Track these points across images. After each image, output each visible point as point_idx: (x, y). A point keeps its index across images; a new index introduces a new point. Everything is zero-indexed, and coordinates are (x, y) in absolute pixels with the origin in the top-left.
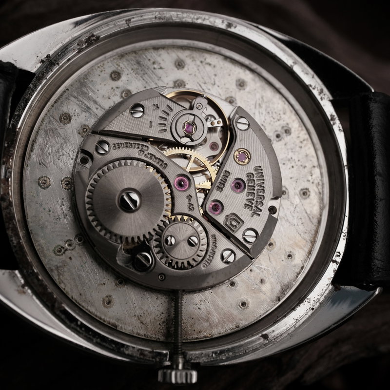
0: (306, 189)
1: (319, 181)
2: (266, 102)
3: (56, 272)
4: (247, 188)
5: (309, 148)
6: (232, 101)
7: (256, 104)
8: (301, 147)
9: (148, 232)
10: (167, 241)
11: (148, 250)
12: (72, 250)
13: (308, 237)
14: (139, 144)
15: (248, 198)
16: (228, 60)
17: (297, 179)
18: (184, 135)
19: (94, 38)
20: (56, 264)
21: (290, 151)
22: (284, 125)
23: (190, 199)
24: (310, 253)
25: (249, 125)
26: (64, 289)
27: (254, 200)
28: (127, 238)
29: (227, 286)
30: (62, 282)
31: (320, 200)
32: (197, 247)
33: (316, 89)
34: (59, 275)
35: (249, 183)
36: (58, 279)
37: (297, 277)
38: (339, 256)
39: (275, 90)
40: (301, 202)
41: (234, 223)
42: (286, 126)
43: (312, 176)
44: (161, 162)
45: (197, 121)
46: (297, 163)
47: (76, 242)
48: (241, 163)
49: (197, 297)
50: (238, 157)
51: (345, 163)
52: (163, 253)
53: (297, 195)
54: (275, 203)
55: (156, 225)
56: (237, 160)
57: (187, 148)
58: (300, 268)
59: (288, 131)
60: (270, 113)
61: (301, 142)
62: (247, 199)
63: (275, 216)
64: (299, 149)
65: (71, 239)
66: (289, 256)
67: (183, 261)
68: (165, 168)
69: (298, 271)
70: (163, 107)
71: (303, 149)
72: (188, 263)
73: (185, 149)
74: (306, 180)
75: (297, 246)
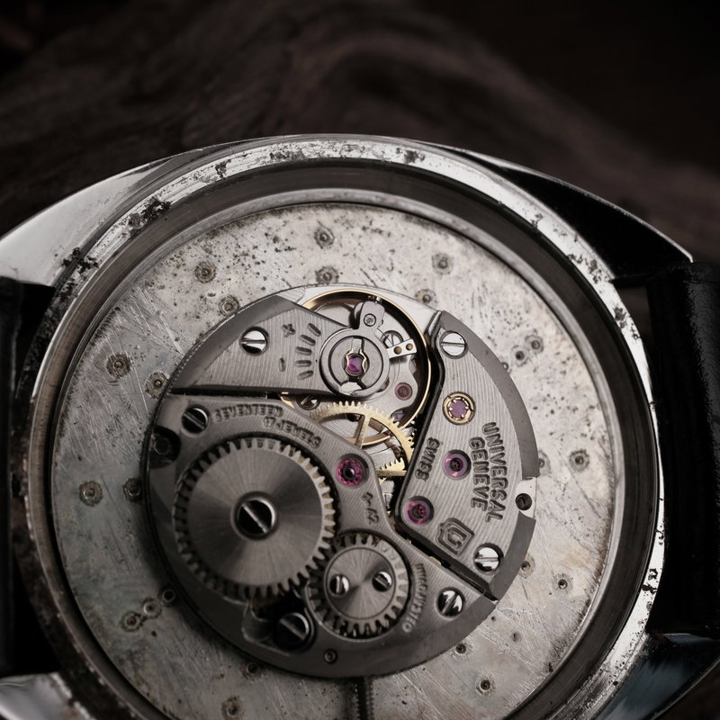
0: (581, 452)
1: (603, 434)
2: (491, 293)
3: (129, 663)
4: (473, 468)
5: (580, 373)
6: (427, 297)
7: (472, 299)
8: (564, 373)
9: (296, 573)
10: (334, 582)
11: (301, 606)
12: (156, 617)
13: (593, 543)
14: (264, 406)
15: (477, 486)
16: (414, 219)
17: (563, 435)
18: (346, 378)
19: (160, 207)
20: (128, 647)
21: (544, 382)
22: (530, 334)
23: (369, 502)
24: (599, 573)
25: (466, 345)
26: (148, 694)
27: (488, 488)
28: (258, 589)
29: (451, 653)
30: (144, 681)
31: (608, 469)
32: (391, 591)
33: (584, 262)
34: (136, 668)
35: (476, 459)
36: (135, 676)
37: (580, 621)
38: (655, 577)
39: (506, 268)
40: (574, 477)
41: (456, 537)
42: (532, 335)
43: (589, 425)
44: (308, 436)
45: (369, 348)
46: (560, 404)
47: (160, 603)
48: (456, 420)
49: (399, 681)
50: (451, 409)
51: (650, 399)
52: (329, 610)
53: (566, 465)
54: (525, 487)
55: (311, 558)
56: (450, 415)
57: (353, 403)
58: (584, 605)
59: (537, 345)
60: (501, 312)
61: (564, 363)
62: (475, 489)
63: (528, 513)
64: (561, 376)
65: (153, 597)
66: (562, 583)
67: (367, 621)
68: (317, 445)
69: (579, 609)
70: (302, 329)
71: (568, 375)
72: (378, 623)
73: (350, 404)
74: (578, 435)
75: (575, 562)
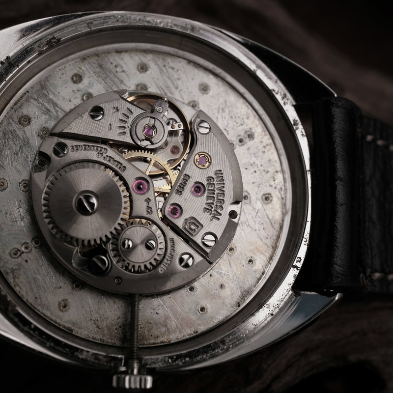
0: (268, 194)
1: (282, 186)
2: (229, 107)
3: (11, 275)
4: (206, 192)
5: (272, 153)
6: (194, 105)
7: (219, 109)
8: (264, 152)
9: (104, 235)
10: (124, 244)
11: (105, 253)
12: (29, 252)
13: (270, 242)
14: (98, 147)
15: (207, 202)
16: (192, 64)
17: (260, 184)
18: (144, 138)
19: (55, 40)
20: (11, 267)
21: (253, 156)
22: (247, 130)
23: (148, 203)
24: (271, 258)
25: (210, 128)
26: (19, 292)
27: (213, 203)
28: (83, 241)
29: (186, 290)
30: (18, 285)
31: (282, 205)
32: (155, 250)
33: (279, 94)
34: (14, 278)
35: (208, 187)
36: (13, 282)
37: (258, 282)
38: (300, 261)
39: (238, 94)
40: (263, 207)
41: (193, 227)
42: (249, 131)
43: (274, 181)
44: (119, 165)
45: (158, 124)
46: (260, 168)
47: (32, 245)
48: (201, 166)
49: (156, 302)
50: (198, 160)
51: (308, 167)
52: (120, 256)
53: (259, 200)
54: (236, 208)
55: (113, 228)
56: (197, 164)
58: (261, 274)
59: (251, 136)
60: (234, 117)
61: (264, 147)
62: (207, 203)
63: (235, 220)
64: (262, 154)
65: (28, 241)
66: (250, 261)
67: (140, 264)
68: (124, 170)
69: (258, 276)
70: (123, 110)
71: (266, 154)
72: (145, 266)
73: (145, 152)
74: (268, 185)
75: (259, 251)
